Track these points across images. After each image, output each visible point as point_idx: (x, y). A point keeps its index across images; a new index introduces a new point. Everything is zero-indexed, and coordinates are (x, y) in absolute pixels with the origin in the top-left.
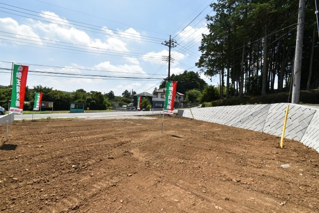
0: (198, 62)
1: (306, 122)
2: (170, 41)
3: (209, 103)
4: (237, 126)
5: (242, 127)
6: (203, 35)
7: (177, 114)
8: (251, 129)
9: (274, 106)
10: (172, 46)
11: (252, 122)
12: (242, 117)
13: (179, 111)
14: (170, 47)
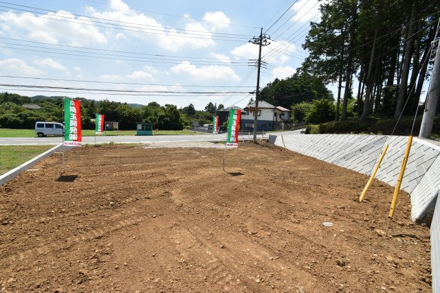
0: (301, 66)
1: (424, 167)
2: (261, 36)
3: (317, 126)
4: (339, 165)
5: (345, 166)
6: (312, 23)
7: (268, 141)
8: (356, 170)
9: (392, 139)
10: (264, 43)
11: (359, 160)
12: (348, 151)
13: (270, 136)
14: (261, 45)
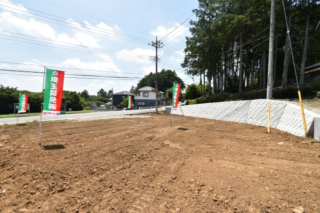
0: (183, 63)
1: (279, 113)
2: (157, 42)
3: (193, 100)
4: (224, 120)
5: (228, 120)
6: (187, 38)
7: (165, 112)
8: (236, 121)
9: (254, 102)
10: (158, 46)
11: (236, 116)
12: (228, 111)
13: (166, 108)
14: (157, 47)
